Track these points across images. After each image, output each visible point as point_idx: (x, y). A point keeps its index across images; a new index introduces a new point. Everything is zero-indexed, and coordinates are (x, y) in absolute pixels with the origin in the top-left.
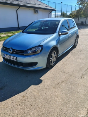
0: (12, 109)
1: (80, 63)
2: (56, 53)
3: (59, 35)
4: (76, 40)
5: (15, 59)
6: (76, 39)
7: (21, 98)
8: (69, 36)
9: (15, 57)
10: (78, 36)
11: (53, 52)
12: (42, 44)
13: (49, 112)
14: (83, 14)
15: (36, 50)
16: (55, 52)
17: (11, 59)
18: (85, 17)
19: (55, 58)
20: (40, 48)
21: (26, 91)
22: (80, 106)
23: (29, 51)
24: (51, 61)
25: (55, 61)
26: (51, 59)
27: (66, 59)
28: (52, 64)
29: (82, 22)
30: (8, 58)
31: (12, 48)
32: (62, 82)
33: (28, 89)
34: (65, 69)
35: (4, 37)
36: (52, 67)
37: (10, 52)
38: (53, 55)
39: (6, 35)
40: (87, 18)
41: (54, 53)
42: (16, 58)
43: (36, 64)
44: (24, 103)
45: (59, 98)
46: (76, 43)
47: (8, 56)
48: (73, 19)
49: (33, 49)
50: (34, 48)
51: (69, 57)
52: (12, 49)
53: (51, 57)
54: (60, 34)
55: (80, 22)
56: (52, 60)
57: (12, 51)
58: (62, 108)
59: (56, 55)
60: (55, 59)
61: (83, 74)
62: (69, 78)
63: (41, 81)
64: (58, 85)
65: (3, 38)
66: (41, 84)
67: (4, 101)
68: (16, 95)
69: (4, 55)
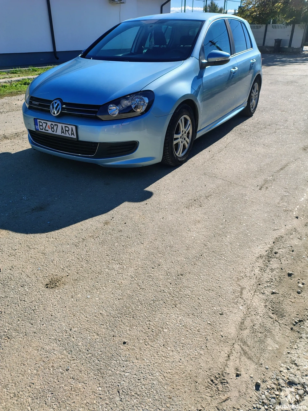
0: (81, 244)
1: (260, 156)
2: (189, 122)
3: (202, 67)
4: (251, 92)
5: (70, 132)
6: (253, 88)
7: (100, 225)
8: (231, 72)
9: (70, 127)
10: (258, 80)
11: (182, 118)
12: (153, 86)
13: (174, 249)
14: (283, 11)
15: (133, 106)
16: (188, 118)
17: (59, 133)
18: (287, 24)
19: (188, 137)
20: (146, 100)
21: (111, 212)
22: (252, 241)
23: (114, 110)
24: (175, 142)
25: (187, 146)
26: (175, 136)
27: (221, 145)
28: (177, 155)
29: (278, 42)
30: (50, 131)
31: (60, 100)
32: (207, 197)
33: (115, 209)
34: (216, 170)
35: (8, 85)
36: (178, 163)
37: (55, 113)
38: (182, 128)
39: (13, 79)
40: (296, 26)
41: (186, 121)
42: (74, 128)
43: (132, 146)
44: (110, 234)
45: (199, 226)
46: (254, 101)
47: (49, 123)
48: (245, 21)
49: (126, 103)
50: (125, 97)
51: (228, 141)
52: (63, 103)
53: (178, 132)
54: (205, 61)
55: (271, 43)
56: (180, 140)
57: (63, 108)
58: (208, 242)
59: (190, 129)
60: (188, 141)
61: (266, 181)
62: (226, 187)
63: (149, 195)
64: (196, 202)
65: (5, 87)
66: (148, 201)
67: (57, 231)
68: (87, 221)
69: (36, 124)
